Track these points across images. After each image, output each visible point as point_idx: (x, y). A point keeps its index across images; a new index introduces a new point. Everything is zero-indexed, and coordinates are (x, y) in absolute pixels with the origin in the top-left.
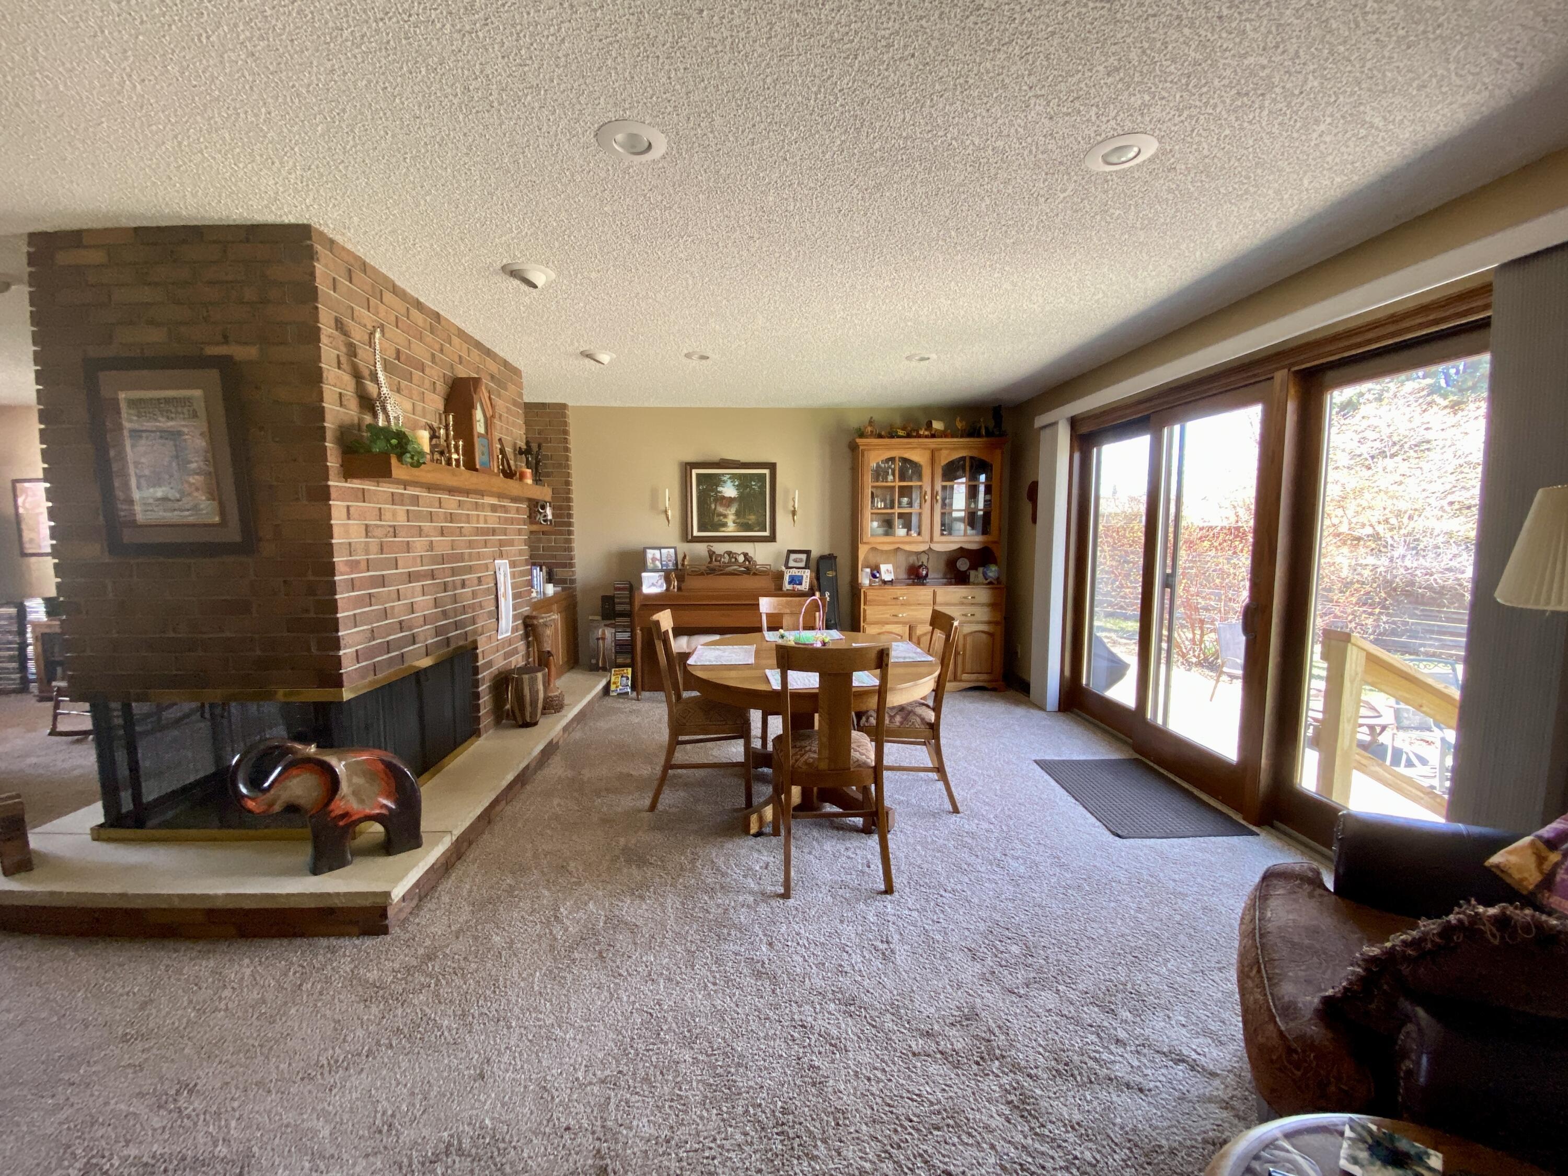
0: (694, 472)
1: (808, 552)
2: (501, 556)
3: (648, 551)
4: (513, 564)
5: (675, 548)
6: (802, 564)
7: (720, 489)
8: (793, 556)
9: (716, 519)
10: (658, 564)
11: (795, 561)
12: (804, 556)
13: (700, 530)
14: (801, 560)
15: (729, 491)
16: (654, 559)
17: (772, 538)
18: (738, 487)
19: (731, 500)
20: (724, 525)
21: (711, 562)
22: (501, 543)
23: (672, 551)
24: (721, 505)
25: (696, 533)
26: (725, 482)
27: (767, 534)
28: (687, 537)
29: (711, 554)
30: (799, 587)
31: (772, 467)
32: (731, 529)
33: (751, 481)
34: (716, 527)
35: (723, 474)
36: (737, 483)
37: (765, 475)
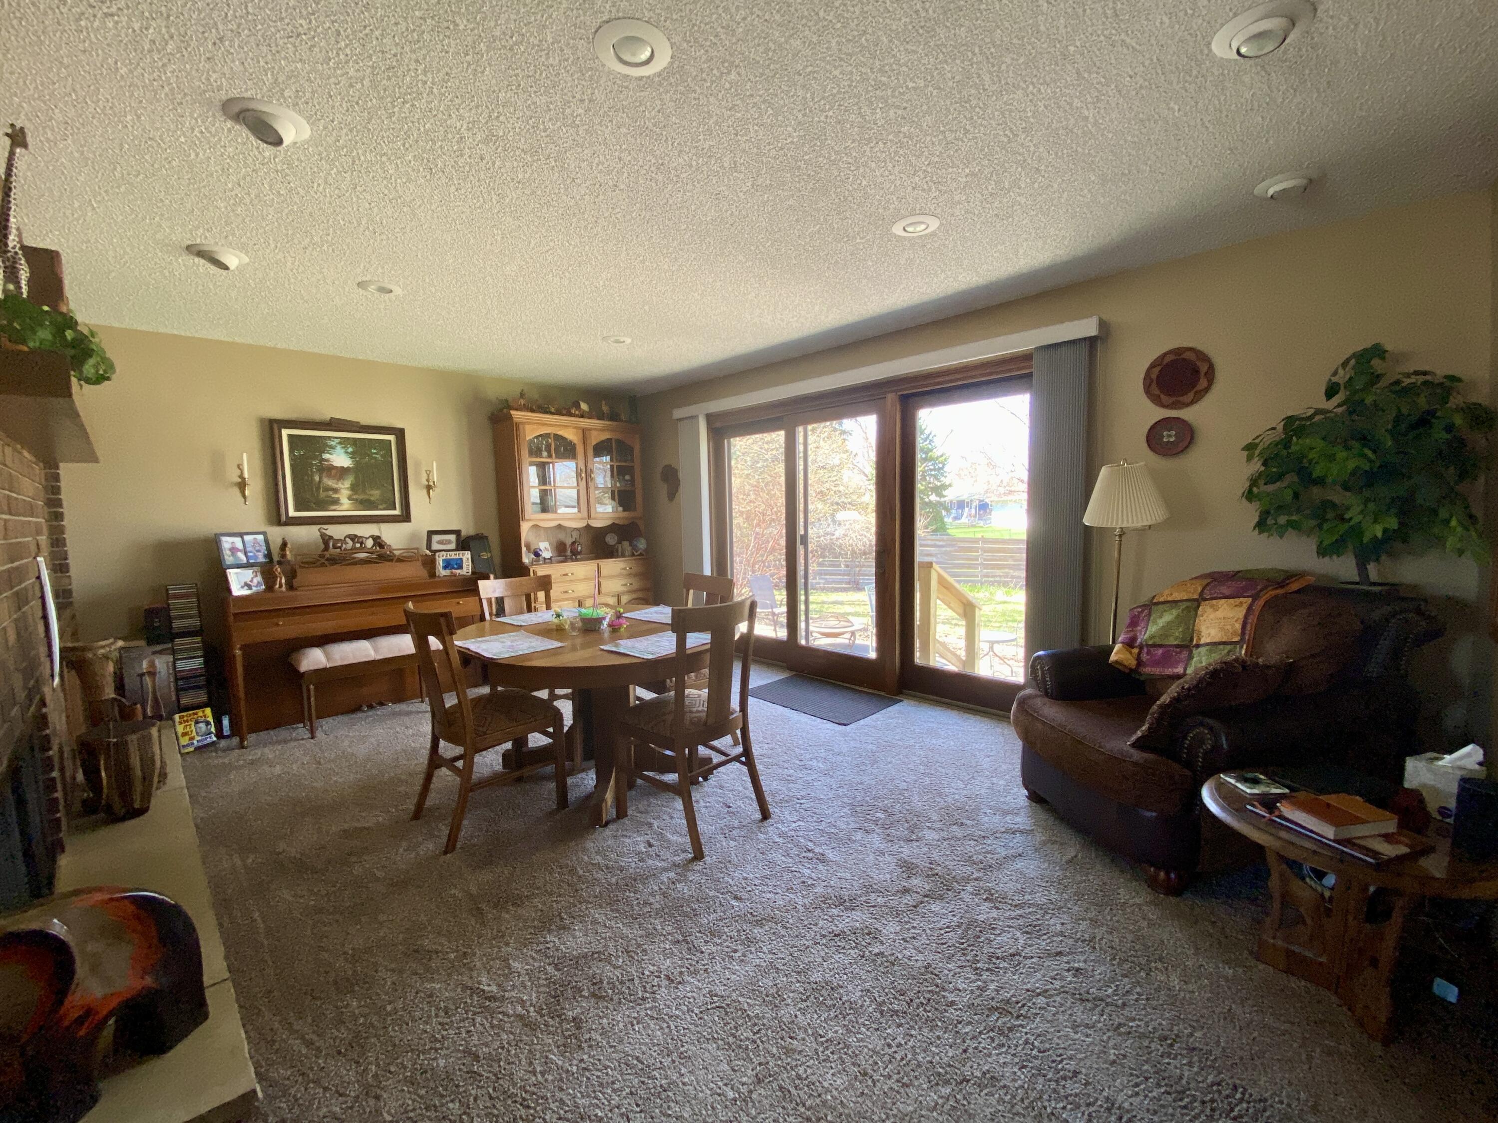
0: (285, 433)
1: (457, 533)
3: (224, 539)
5: (264, 533)
6: (453, 546)
7: (325, 456)
8: (436, 538)
9: (322, 495)
10: (241, 556)
11: (440, 542)
12: (453, 537)
13: (297, 509)
14: (449, 542)
15: (340, 458)
16: (233, 550)
18: (353, 455)
19: (342, 472)
20: (336, 502)
21: (326, 548)
23: (261, 537)
24: (329, 476)
25: (292, 513)
26: (332, 448)
27: (397, 512)
28: (277, 516)
29: (326, 540)
30: (458, 571)
31: (400, 434)
32: (345, 507)
33: (370, 448)
34: (322, 505)
35: (329, 438)
36: (350, 450)
37: (389, 442)
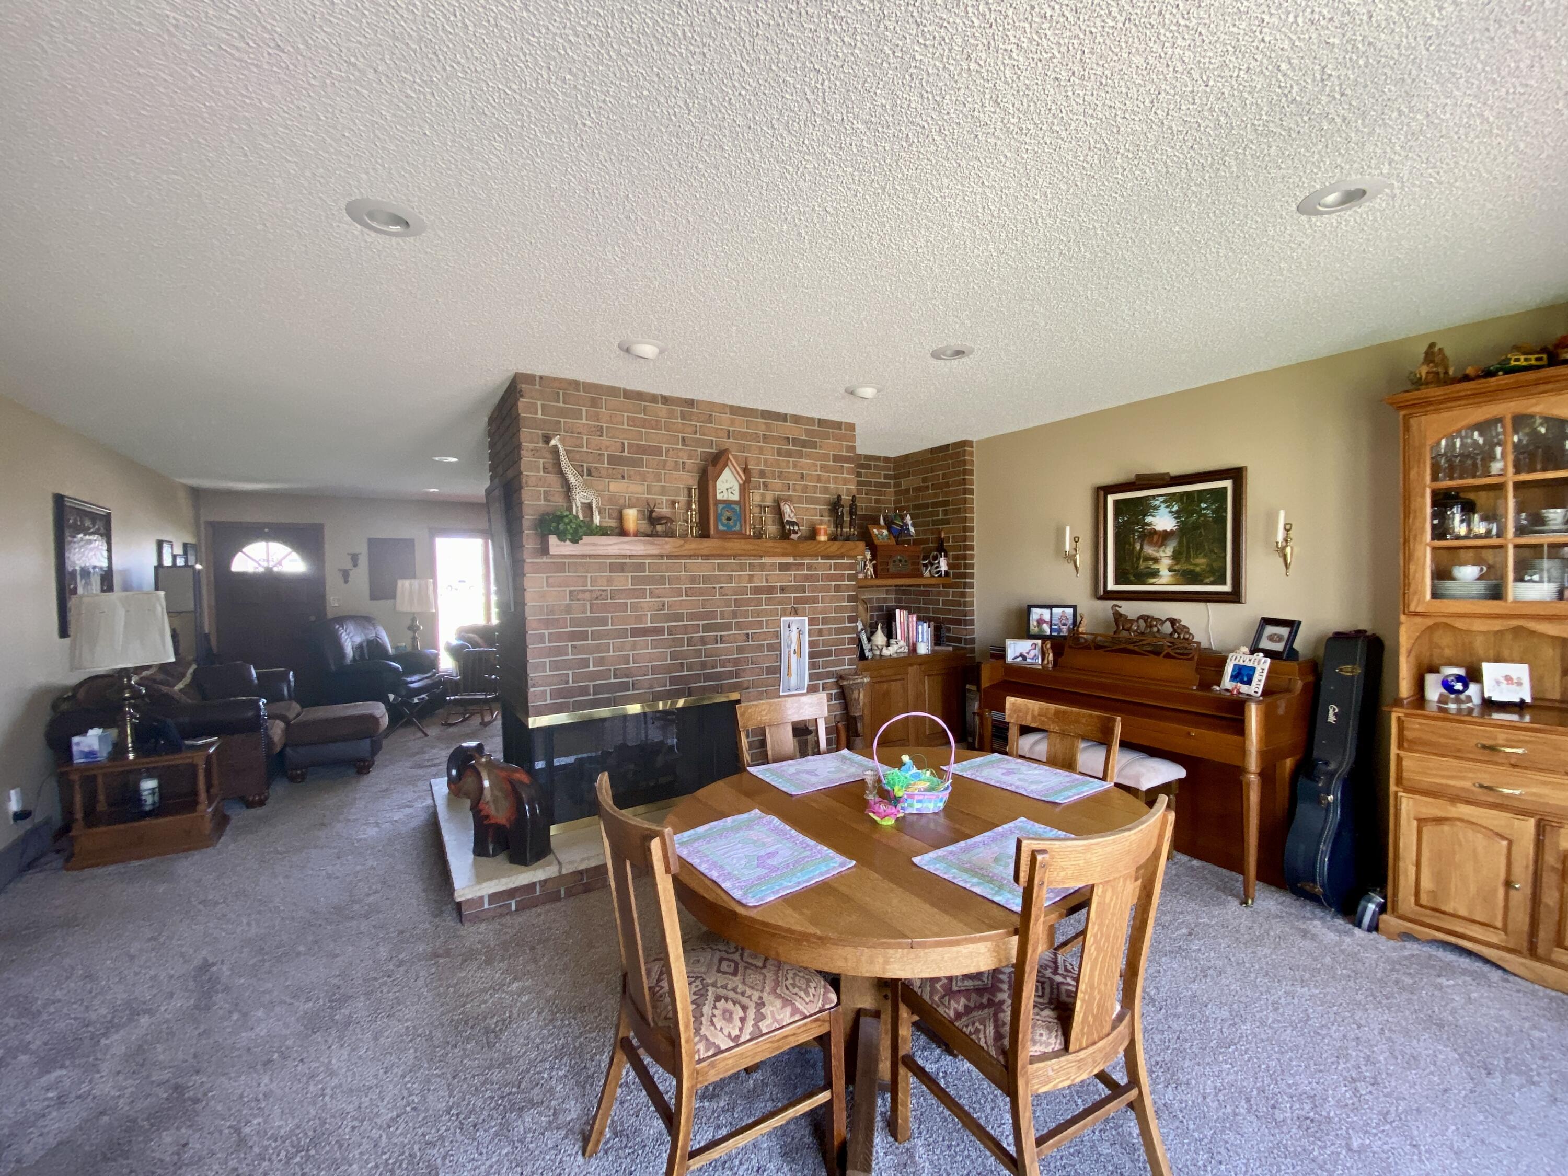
0: (1111, 499)
1: (1293, 625)
2: (796, 612)
3: (1034, 610)
4: (812, 622)
7: (1148, 519)
8: (1270, 630)
9: (1142, 565)
10: (1046, 628)
11: (1271, 638)
12: (1284, 631)
13: (1117, 582)
14: (1280, 638)
15: (1163, 520)
16: (1040, 622)
17: (1235, 597)
18: (1177, 515)
19: (1165, 536)
20: (1155, 574)
21: (1114, 629)
22: (798, 601)
23: (1070, 611)
24: (1151, 543)
25: (1111, 586)
26: (1156, 508)
27: (1227, 588)
28: (1097, 590)
29: (1119, 618)
30: (1246, 688)
31: (1237, 475)
32: (1164, 581)
33: (1200, 501)
34: (1141, 578)
35: (1154, 497)
36: (1175, 508)
37: (1225, 488)
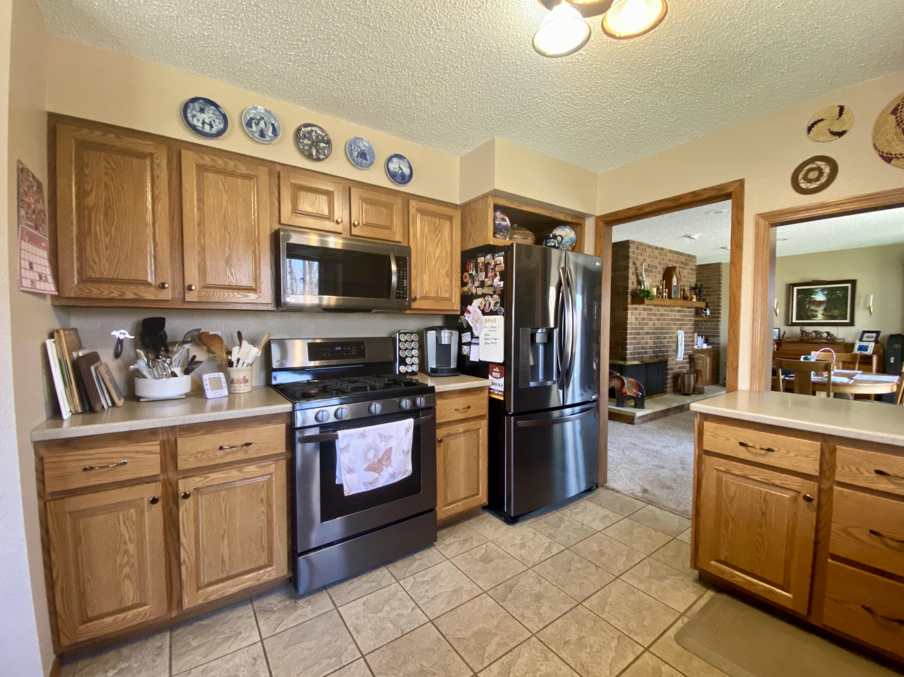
0: (795, 289)
1: (878, 333)
2: (681, 329)
4: (685, 333)
5: (779, 329)
6: (872, 339)
7: (813, 296)
8: (866, 335)
9: (809, 313)
11: (868, 337)
12: (874, 335)
13: (797, 319)
14: (872, 337)
15: (820, 297)
17: (852, 323)
18: (826, 295)
19: (820, 303)
20: (816, 316)
21: (802, 336)
22: (681, 325)
23: (777, 330)
24: (814, 305)
25: (794, 320)
26: (817, 292)
27: (847, 321)
28: (789, 323)
29: (803, 332)
30: (865, 352)
31: (853, 282)
32: (820, 318)
33: (837, 291)
34: (809, 318)
35: (816, 289)
36: (826, 293)
37: (847, 287)
